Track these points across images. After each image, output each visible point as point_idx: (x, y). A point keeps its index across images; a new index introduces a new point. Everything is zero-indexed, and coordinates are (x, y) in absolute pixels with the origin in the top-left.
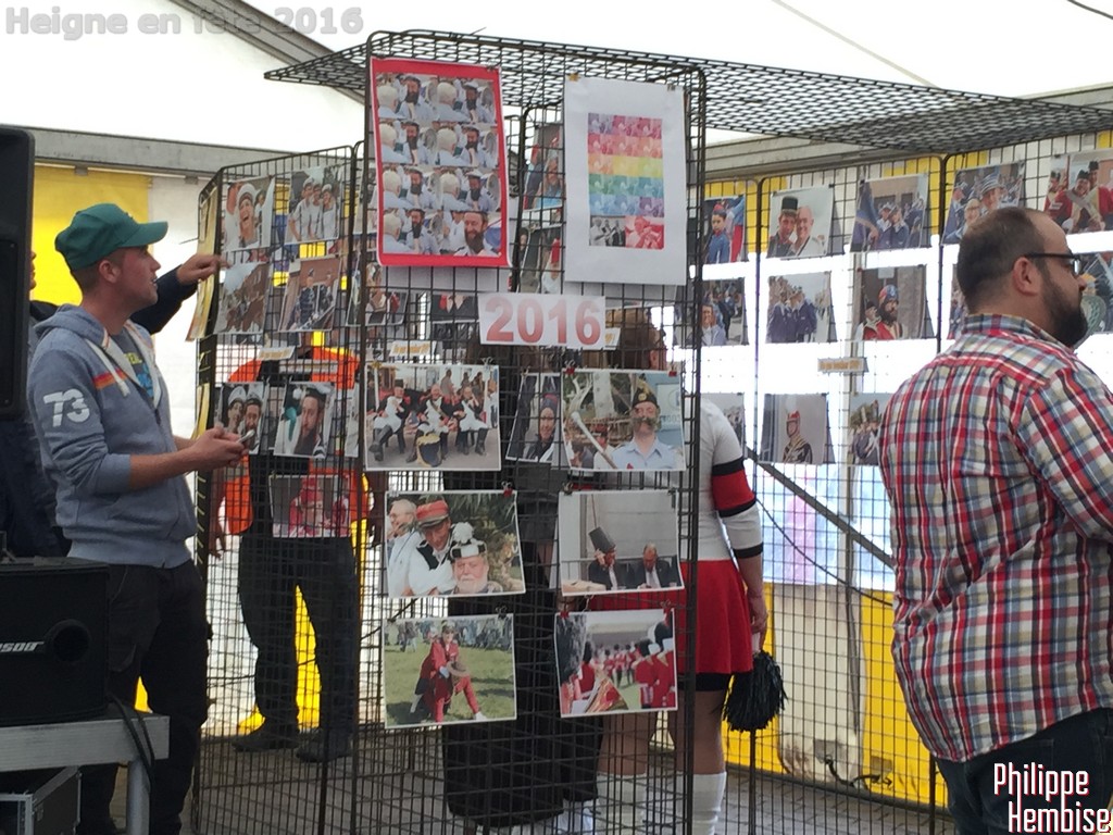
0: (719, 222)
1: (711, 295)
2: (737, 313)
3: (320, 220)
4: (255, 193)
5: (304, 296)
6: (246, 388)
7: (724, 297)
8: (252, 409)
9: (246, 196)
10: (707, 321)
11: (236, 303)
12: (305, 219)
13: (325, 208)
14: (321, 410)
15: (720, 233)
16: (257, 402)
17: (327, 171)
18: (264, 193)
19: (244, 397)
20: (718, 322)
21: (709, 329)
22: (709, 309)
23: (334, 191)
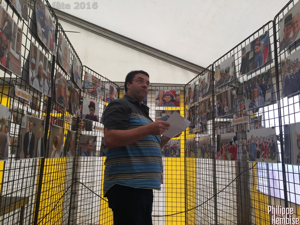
0: (257, 48)
1: (257, 83)
2: (268, 87)
7: (262, 82)
10: (256, 95)
15: (258, 53)
20: (260, 94)
21: (257, 99)
22: (256, 89)
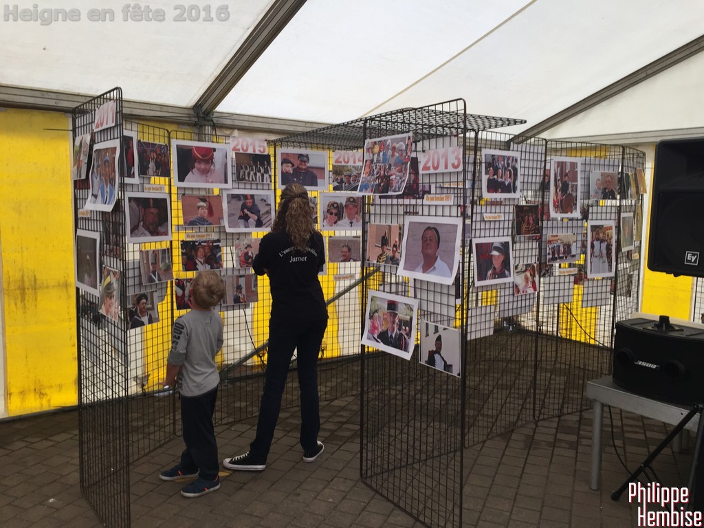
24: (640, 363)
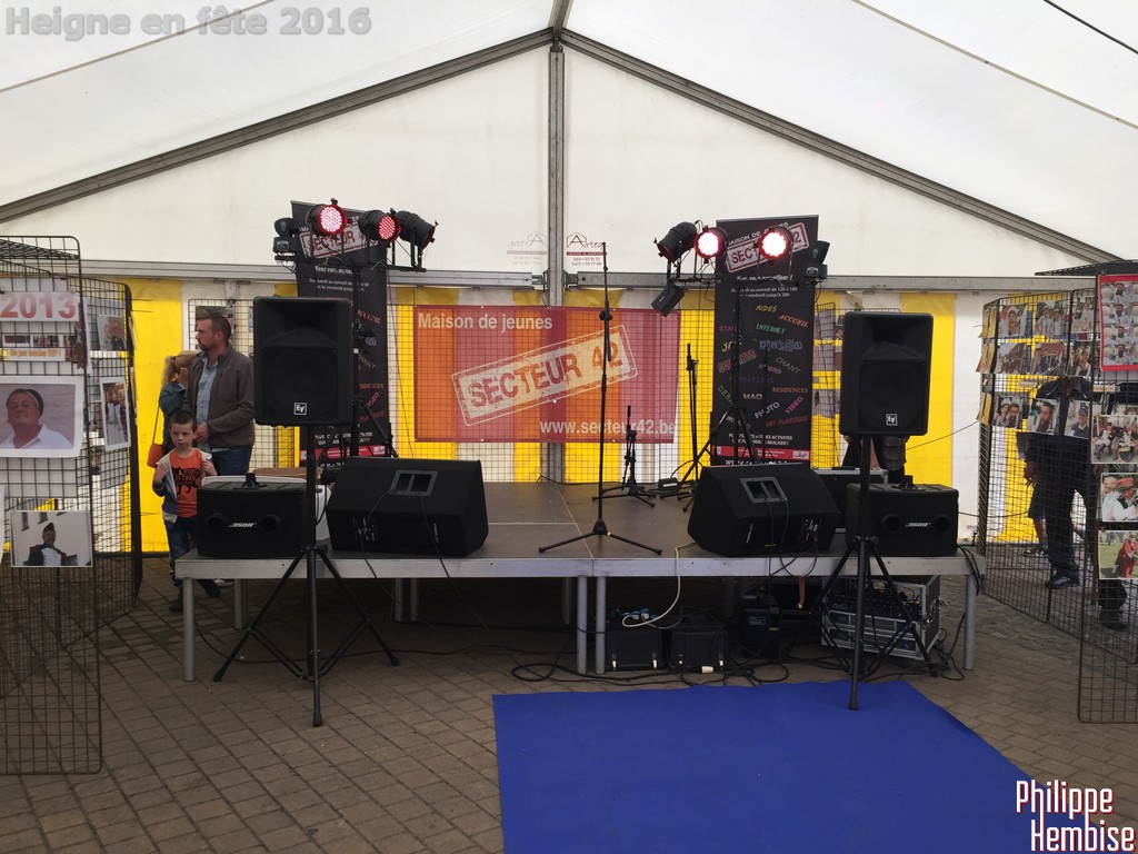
3: (1052, 325)
4: (1017, 311)
5: (1043, 360)
6: (1011, 399)
8: (1014, 409)
9: (1012, 312)
11: (1006, 361)
12: (1044, 324)
13: (1055, 320)
14: (1051, 413)
16: (1017, 406)
17: (1057, 303)
18: (1022, 311)
19: (1009, 403)
23: (1061, 312)
24: (235, 525)
